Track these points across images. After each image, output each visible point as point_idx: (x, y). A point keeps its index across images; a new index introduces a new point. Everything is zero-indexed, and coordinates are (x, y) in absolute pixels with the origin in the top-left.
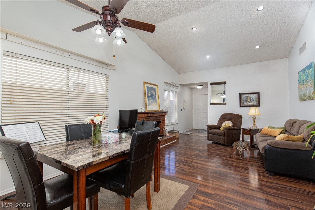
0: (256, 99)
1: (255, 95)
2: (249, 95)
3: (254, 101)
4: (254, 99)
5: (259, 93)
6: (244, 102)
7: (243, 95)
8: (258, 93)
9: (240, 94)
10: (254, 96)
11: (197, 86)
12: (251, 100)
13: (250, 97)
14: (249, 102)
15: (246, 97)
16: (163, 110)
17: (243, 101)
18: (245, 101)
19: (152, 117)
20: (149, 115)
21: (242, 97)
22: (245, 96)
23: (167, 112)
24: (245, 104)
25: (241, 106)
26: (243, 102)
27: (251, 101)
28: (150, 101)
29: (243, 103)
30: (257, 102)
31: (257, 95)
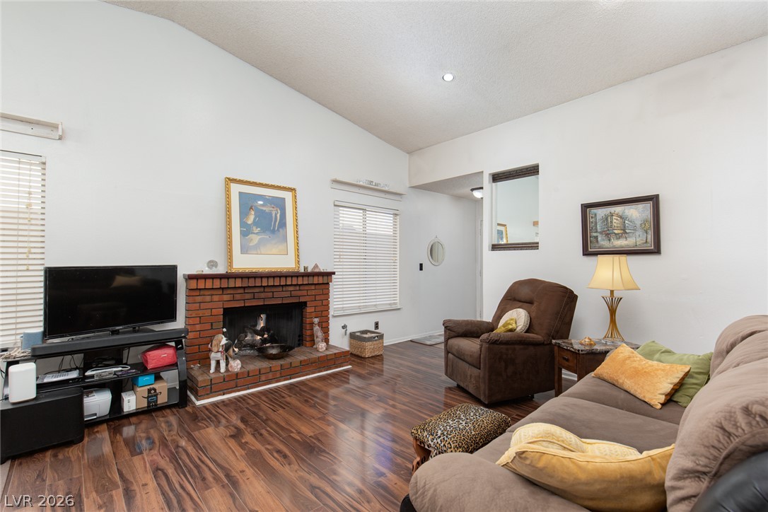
0: (645, 221)
1: (641, 206)
2: (618, 209)
3: (637, 233)
4: (638, 223)
5: (657, 196)
6: (599, 239)
7: (594, 211)
8: (654, 200)
9: (586, 207)
10: (637, 213)
11: (472, 190)
12: (624, 230)
13: (621, 217)
14: (618, 237)
15: (607, 219)
16: (316, 266)
17: (595, 234)
18: (601, 233)
19: (257, 290)
20: (239, 283)
21: (590, 220)
22: (601, 212)
23: (334, 273)
24: (604, 243)
25: (586, 253)
26: (597, 237)
27: (624, 233)
28: (255, 239)
29: (597, 241)
30: (650, 237)
31: (649, 205)
